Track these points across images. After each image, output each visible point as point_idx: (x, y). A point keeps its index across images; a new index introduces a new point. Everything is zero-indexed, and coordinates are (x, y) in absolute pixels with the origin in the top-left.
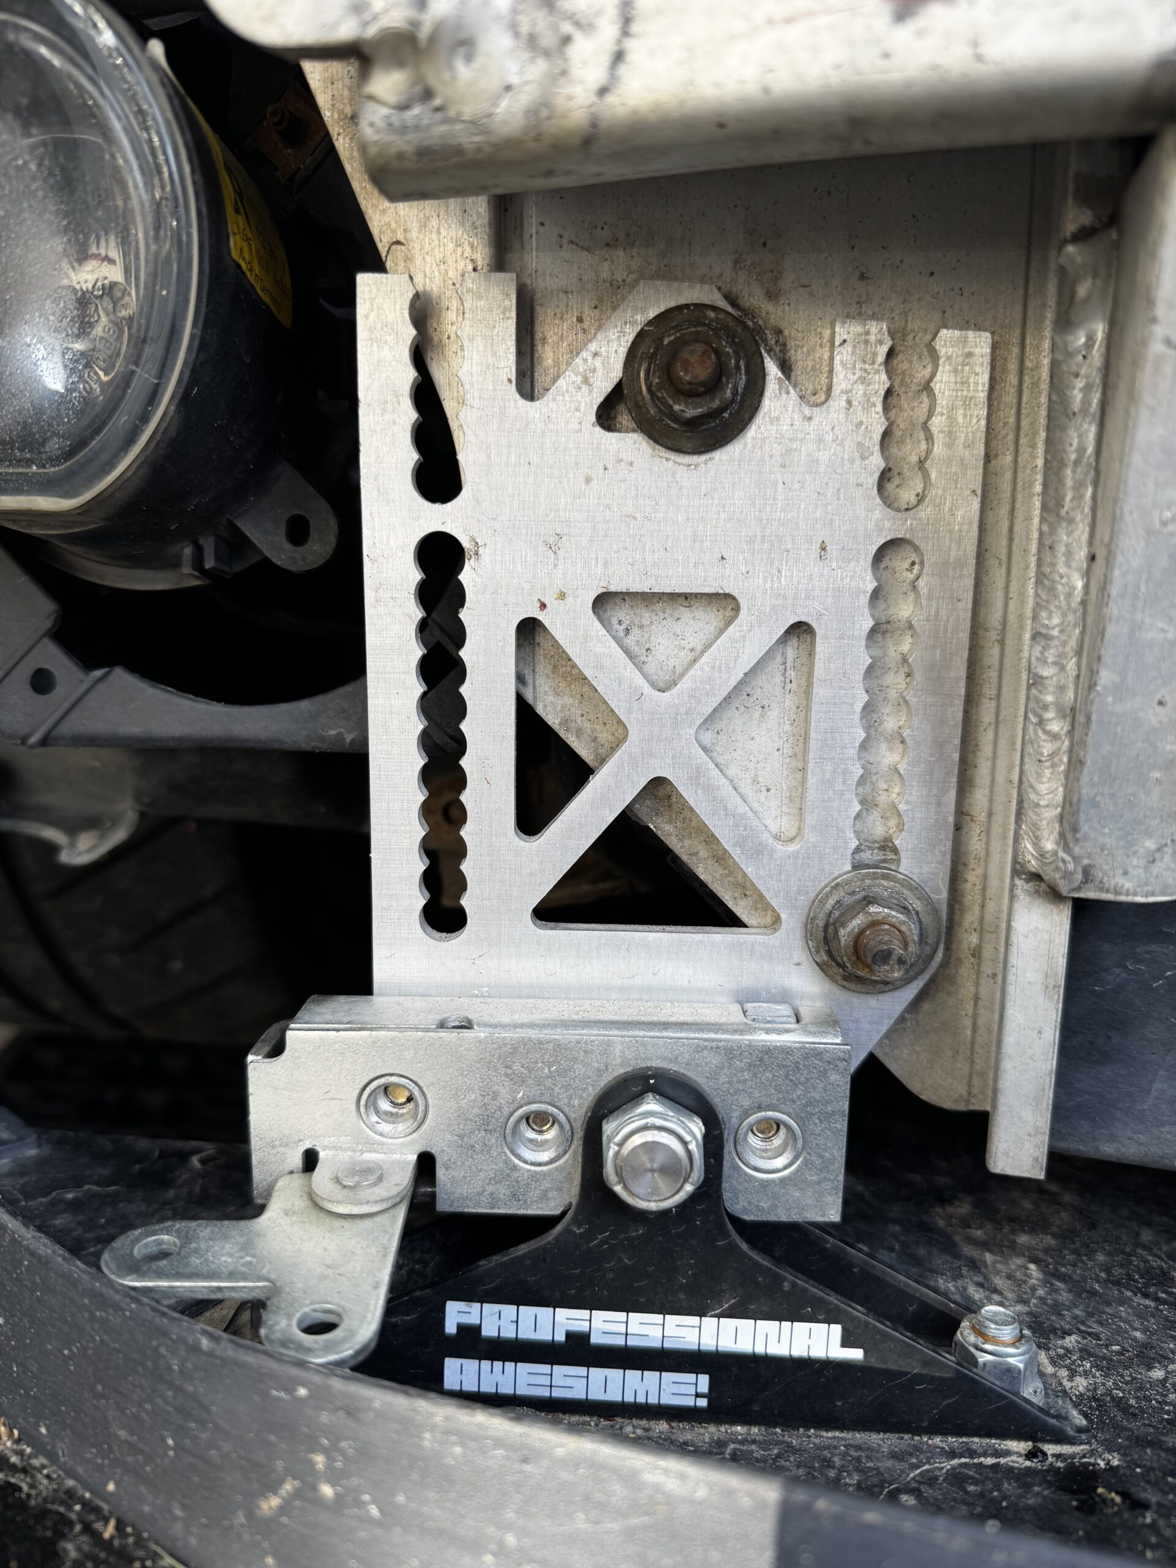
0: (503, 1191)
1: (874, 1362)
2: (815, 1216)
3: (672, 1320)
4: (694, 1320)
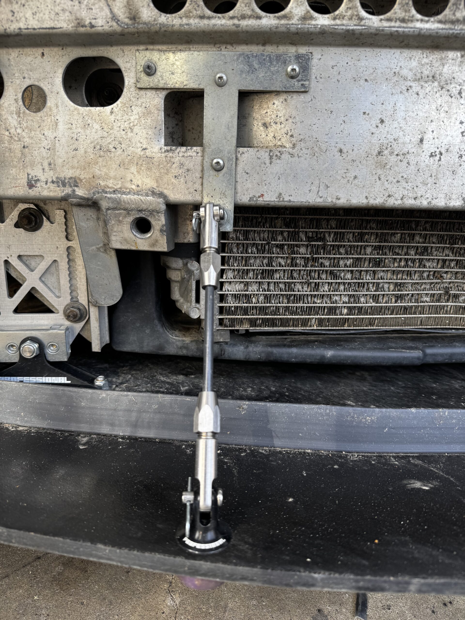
0: (7, 358)
1: (73, 383)
2: (62, 360)
3: (37, 378)
4: (41, 378)
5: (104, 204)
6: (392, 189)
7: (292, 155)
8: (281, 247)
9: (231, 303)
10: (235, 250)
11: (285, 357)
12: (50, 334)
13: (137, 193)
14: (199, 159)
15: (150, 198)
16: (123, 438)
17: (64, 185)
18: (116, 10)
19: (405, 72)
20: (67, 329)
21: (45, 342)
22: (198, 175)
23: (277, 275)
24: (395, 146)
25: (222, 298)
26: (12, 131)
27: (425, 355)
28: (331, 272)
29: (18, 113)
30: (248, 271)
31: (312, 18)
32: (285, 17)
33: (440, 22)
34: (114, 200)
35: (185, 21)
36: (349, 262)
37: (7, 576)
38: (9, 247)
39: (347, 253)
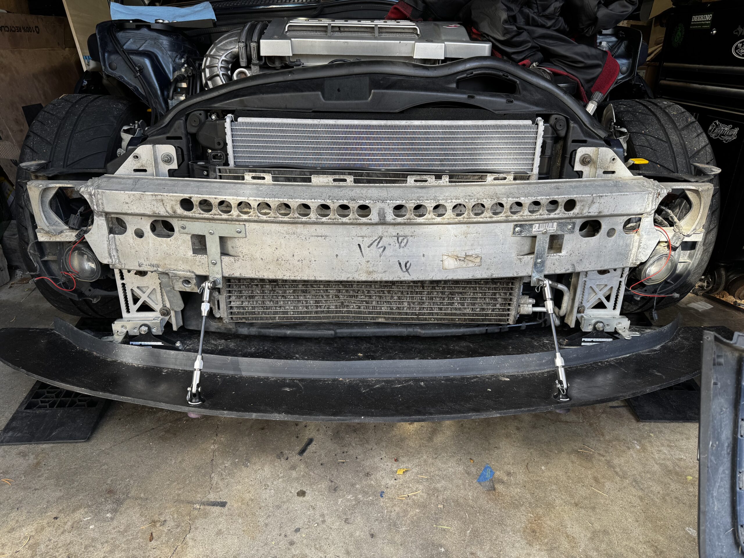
0: (134, 333)
2: (160, 334)
5: (171, 275)
6: (285, 273)
7: (243, 260)
8: (257, 285)
9: (235, 310)
10: (235, 287)
11: (268, 334)
12: (153, 323)
13: (183, 271)
14: (207, 260)
15: (188, 273)
16: (181, 370)
17: (153, 267)
18: (167, 209)
19: (282, 231)
20: (162, 319)
21: (151, 326)
22: (207, 265)
23: (257, 298)
24: (283, 257)
25: (231, 308)
26: (131, 245)
27: (336, 333)
28: (283, 296)
29: (133, 238)
30: (242, 296)
31: (240, 216)
32: (230, 215)
33: (289, 218)
34: (174, 274)
35: (193, 214)
36: (291, 291)
37: (138, 435)
38: (133, 283)
39: (289, 287)
